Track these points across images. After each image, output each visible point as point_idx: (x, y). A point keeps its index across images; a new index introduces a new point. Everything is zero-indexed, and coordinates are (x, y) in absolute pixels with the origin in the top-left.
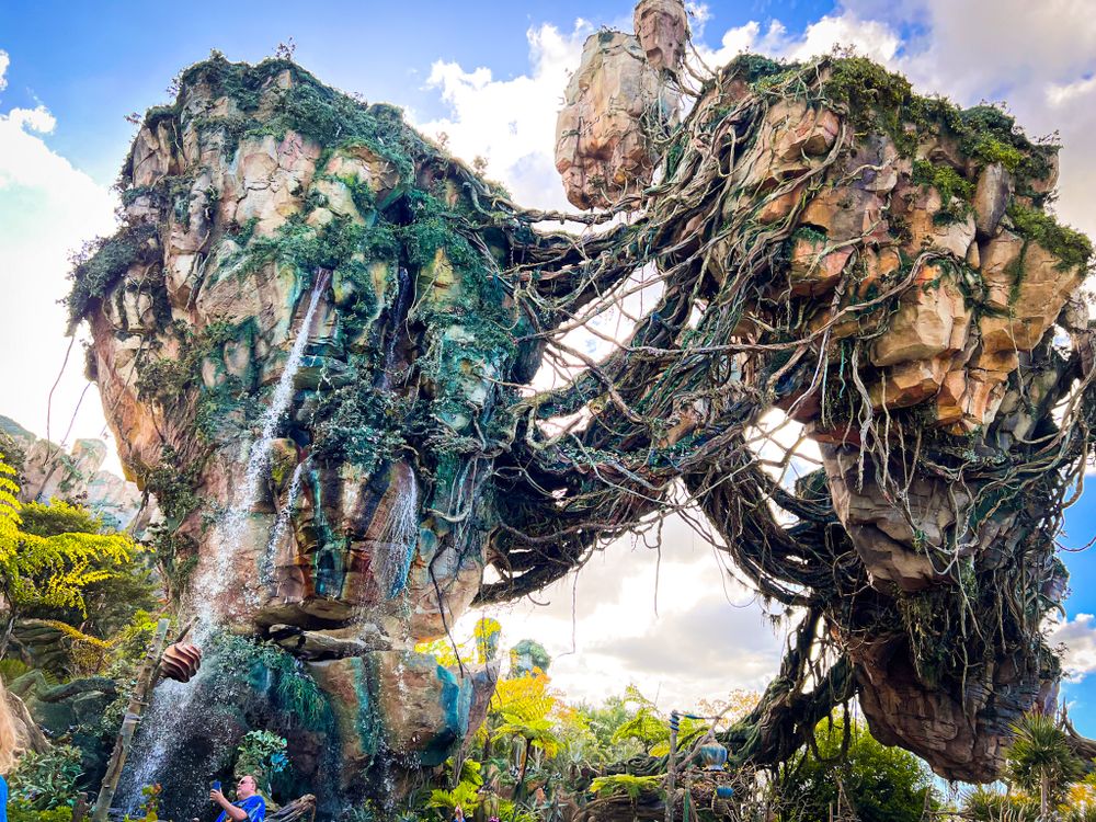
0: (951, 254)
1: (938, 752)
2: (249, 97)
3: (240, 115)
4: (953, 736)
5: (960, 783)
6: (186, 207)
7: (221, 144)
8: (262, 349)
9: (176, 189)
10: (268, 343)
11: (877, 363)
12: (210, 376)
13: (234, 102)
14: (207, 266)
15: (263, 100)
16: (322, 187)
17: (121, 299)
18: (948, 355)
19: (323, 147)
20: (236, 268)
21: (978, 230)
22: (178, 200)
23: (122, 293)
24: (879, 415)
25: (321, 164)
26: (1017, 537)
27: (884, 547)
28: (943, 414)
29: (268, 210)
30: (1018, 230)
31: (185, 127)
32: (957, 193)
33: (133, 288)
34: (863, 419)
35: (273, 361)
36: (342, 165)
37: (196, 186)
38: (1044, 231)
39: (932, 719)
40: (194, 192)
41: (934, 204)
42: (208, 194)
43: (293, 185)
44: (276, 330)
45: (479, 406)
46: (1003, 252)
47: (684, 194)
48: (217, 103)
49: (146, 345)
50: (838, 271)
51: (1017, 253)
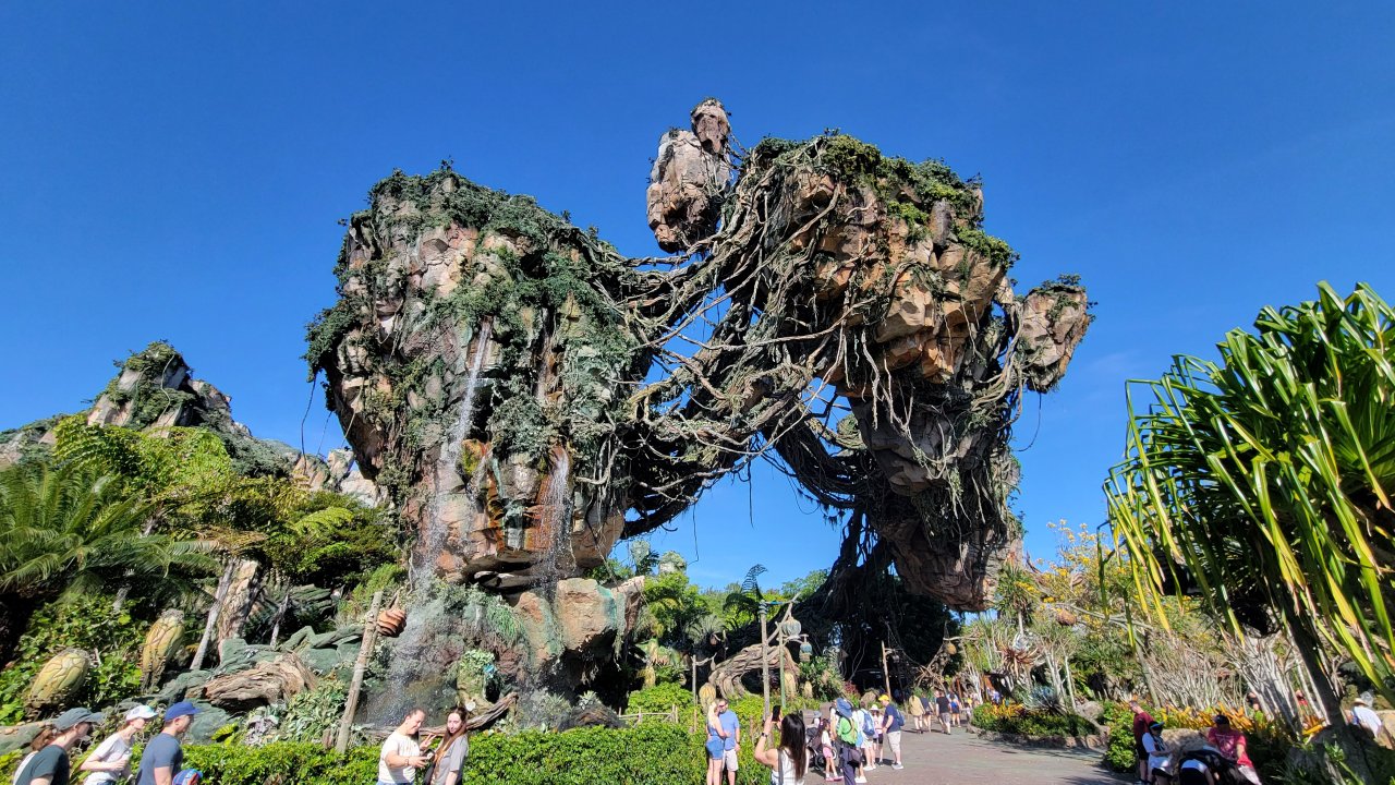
0: (918, 263)
1: (950, 595)
2: (424, 199)
3: (418, 213)
4: (958, 583)
5: (966, 613)
6: (385, 281)
7: (405, 235)
8: (449, 377)
9: (376, 270)
10: (453, 373)
11: (878, 340)
12: (416, 401)
13: (413, 204)
14: (405, 321)
15: (433, 201)
16: (481, 258)
17: (345, 351)
18: (924, 331)
19: (479, 229)
20: (424, 322)
21: (935, 245)
22: (378, 277)
23: (345, 347)
24: (884, 376)
25: (479, 242)
26: (984, 446)
27: (897, 463)
28: (926, 370)
29: (443, 278)
30: (961, 241)
31: (379, 226)
32: (919, 221)
33: (353, 343)
34: (874, 379)
35: (458, 385)
36: (496, 242)
37: (390, 266)
38: (977, 241)
39: (943, 574)
40: (389, 271)
41: (903, 230)
42: (400, 271)
43: (460, 259)
44: (458, 363)
45: (608, 400)
46: (951, 259)
47: (736, 238)
48: (400, 206)
49: (367, 383)
50: (845, 282)
51: (962, 258)
